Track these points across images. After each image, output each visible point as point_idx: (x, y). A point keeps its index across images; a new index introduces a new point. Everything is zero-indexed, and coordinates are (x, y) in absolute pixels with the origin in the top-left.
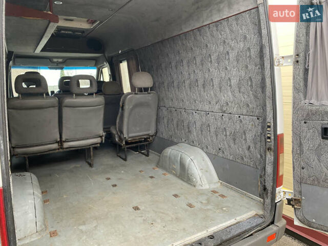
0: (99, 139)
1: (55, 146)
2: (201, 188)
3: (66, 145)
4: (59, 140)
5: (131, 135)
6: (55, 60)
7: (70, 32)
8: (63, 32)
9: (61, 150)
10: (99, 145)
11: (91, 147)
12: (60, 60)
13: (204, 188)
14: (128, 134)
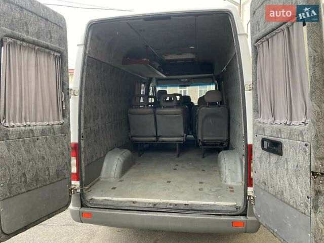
0: (182, 138)
1: (154, 139)
2: (225, 183)
3: (161, 139)
4: (155, 135)
5: (205, 138)
6: (182, 80)
7: (182, 62)
8: (178, 62)
9: (158, 142)
10: (182, 143)
11: (177, 143)
12: (186, 80)
13: (227, 183)
14: (202, 138)
